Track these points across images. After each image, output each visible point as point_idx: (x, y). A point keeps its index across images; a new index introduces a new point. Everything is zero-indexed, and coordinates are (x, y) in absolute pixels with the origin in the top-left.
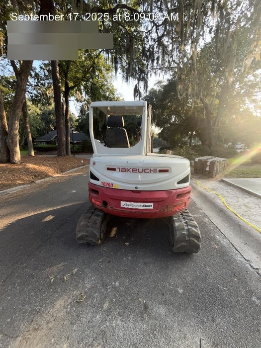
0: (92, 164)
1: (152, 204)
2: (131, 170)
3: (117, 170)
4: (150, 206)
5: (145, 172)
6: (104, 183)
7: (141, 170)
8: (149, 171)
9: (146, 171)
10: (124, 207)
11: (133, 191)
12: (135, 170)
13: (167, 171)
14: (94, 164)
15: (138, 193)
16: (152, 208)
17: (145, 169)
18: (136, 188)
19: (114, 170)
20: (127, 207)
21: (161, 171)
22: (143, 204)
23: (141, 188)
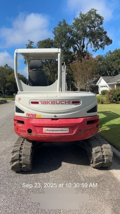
0: (18, 100)
2: (50, 103)
3: (40, 103)
5: (61, 104)
6: (29, 115)
7: (58, 102)
8: (64, 102)
10: (45, 132)
11: (52, 119)
14: (20, 99)
15: (56, 120)
17: (61, 101)
19: (37, 103)
20: (48, 132)
22: (61, 129)
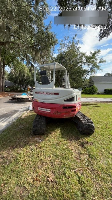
1: (50, 110)
4: (49, 111)
7: (46, 93)
9: (48, 93)
12: (44, 93)
13: (58, 94)
16: (50, 112)
18: (44, 101)
21: (54, 94)
22: (46, 109)
23: (46, 101)
